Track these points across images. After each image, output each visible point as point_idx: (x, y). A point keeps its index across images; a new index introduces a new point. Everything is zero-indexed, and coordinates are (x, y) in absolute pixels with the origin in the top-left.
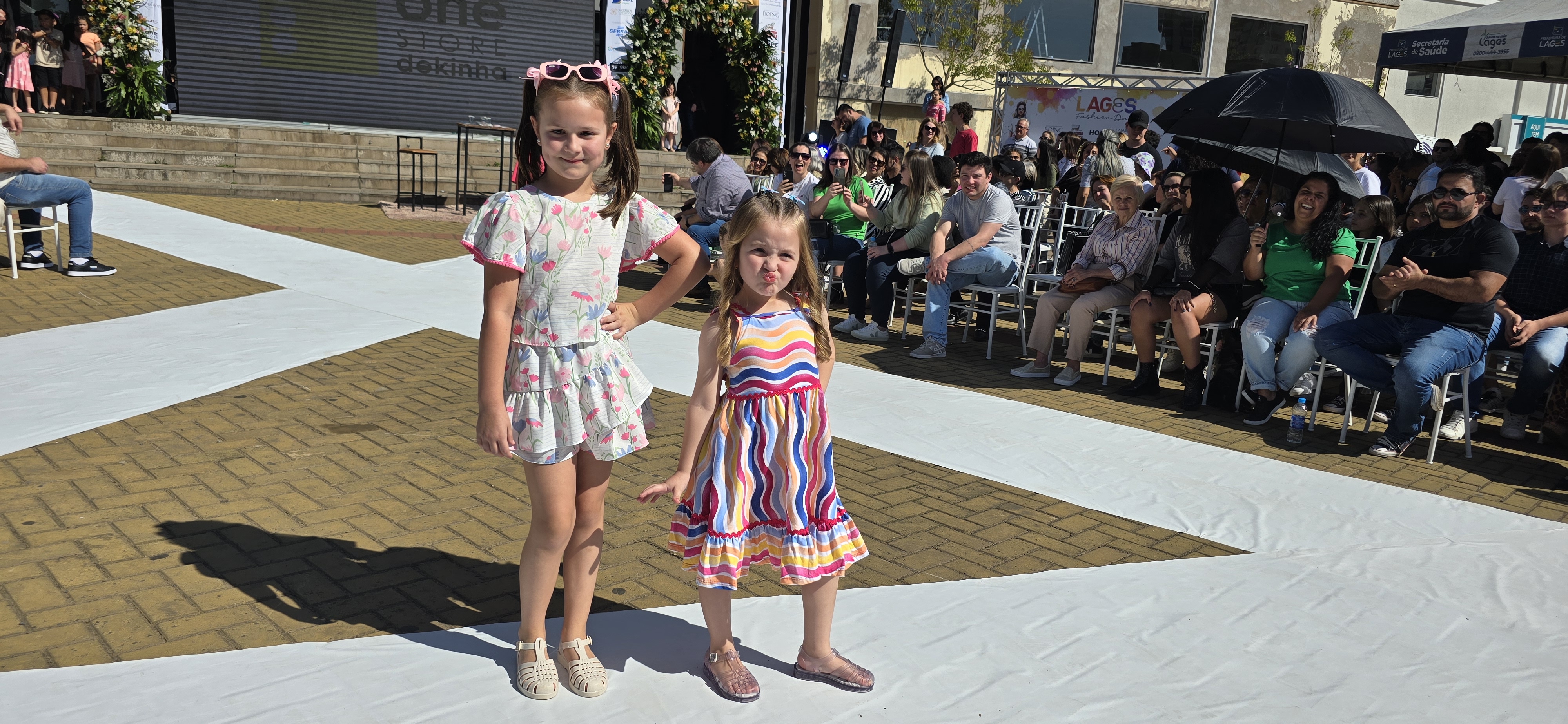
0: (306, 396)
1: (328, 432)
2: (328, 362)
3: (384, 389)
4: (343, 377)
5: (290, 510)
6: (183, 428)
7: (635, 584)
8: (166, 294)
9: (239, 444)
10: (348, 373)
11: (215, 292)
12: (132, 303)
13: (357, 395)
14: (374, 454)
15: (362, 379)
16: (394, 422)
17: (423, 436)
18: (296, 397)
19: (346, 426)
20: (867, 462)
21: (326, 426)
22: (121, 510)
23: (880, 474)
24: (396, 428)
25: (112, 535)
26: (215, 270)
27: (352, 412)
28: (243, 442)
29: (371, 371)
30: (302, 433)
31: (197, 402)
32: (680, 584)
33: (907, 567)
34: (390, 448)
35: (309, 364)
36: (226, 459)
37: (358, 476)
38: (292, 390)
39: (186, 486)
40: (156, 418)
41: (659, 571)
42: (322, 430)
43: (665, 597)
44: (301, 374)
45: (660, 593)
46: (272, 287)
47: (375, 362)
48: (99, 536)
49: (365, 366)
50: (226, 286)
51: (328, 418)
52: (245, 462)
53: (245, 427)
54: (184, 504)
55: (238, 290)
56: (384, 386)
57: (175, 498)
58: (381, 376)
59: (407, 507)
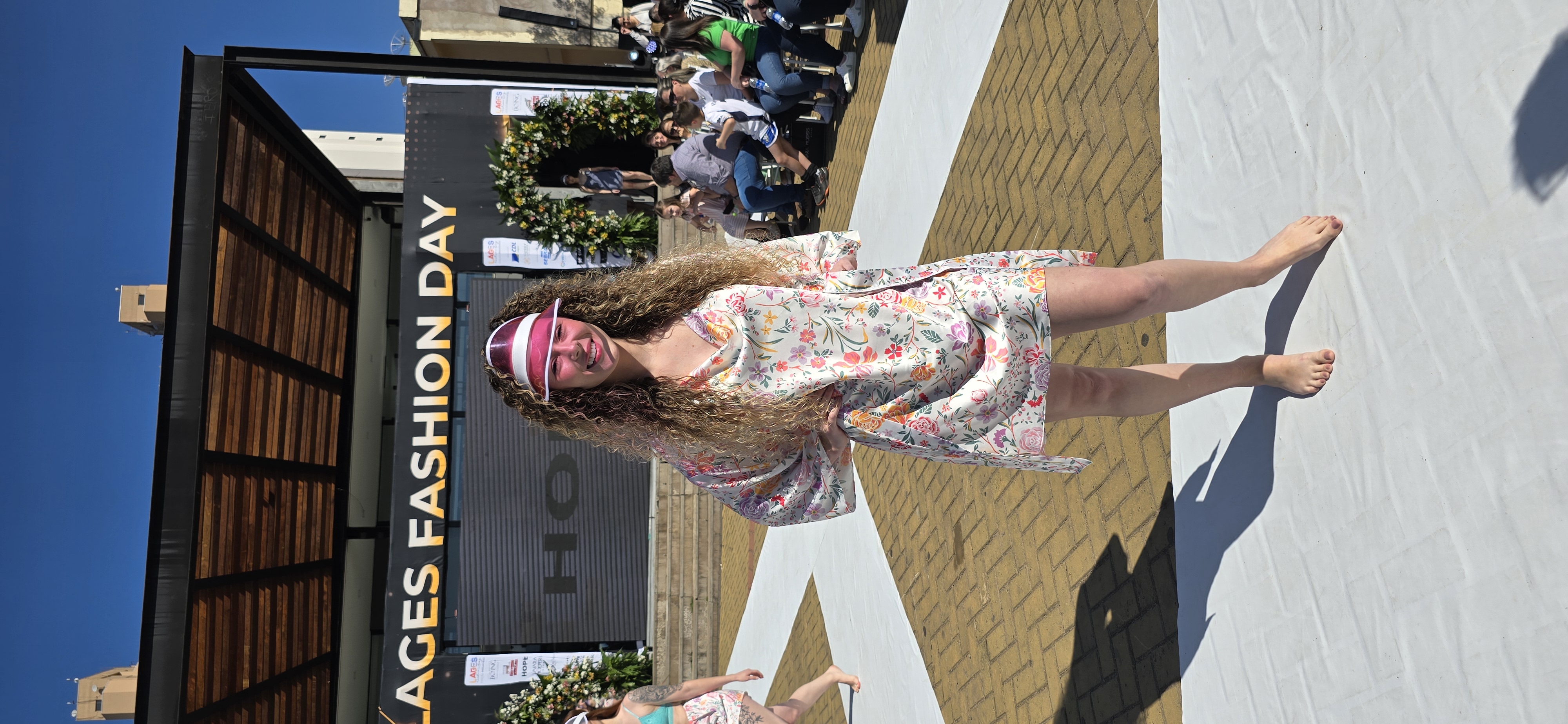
0: (924, 578)
1: (962, 566)
2: (889, 553)
3: (917, 510)
4: (905, 543)
5: (1041, 612)
6: (955, 682)
9: (972, 642)
10: (901, 538)
11: (817, 632)
12: (830, 700)
13: (923, 534)
14: (986, 532)
15: (907, 527)
16: (952, 508)
17: (967, 487)
18: (926, 587)
19: (956, 549)
20: (1011, 56)
21: (956, 567)
23: (1025, 45)
24: (958, 509)
26: (795, 628)
27: (941, 542)
28: (970, 638)
29: (899, 517)
30: (962, 588)
31: (929, 667)
33: (1138, 38)
34: (979, 515)
35: (892, 569)
36: (988, 654)
37: (1008, 550)
38: (919, 588)
39: (1014, 691)
40: (945, 703)
42: (959, 571)
44: (901, 577)
46: (811, 584)
49: (894, 522)
50: (811, 622)
51: (948, 564)
52: (991, 639)
53: (955, 634)
54: (1031, 696)
55: (815, 613)
56: (915, 509)
57: (1025, 701)
58: (903, 510)
59: (1043, 514)
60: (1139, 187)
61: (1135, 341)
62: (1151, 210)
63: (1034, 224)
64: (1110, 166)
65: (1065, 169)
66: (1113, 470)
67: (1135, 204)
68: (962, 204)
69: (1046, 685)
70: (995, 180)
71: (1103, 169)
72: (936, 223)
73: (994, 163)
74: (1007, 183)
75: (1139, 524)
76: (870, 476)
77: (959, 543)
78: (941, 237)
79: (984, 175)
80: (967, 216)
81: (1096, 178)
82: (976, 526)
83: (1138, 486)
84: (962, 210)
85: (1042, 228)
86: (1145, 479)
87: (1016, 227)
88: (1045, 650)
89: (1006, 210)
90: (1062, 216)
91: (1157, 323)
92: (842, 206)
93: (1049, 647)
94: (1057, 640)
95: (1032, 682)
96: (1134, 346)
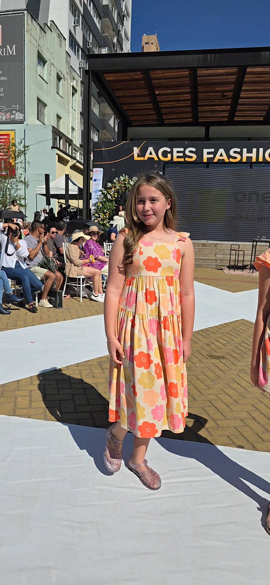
0: (200, 342)
1: (208, 358)
2: (207, 330)
3: (226, 342)
4: (212, 336)
5: (197, 387)
13: (217, 344)
14: (224, 369)
15: (219, 337)
17: (241, 364)
18: (197, 342)
19: (214, 356)
21: (208, 355)
24: (232, 359)
27: (216, 350)
29: (222, 335)
30: (200, 357)
34: (230, 367)
35: (201, 330)
37: (219, 377)
47: (223, 331)
49: (220, 333)
51: (208, 352)
58: (225, 337)
59: (237, 393)
66: (263, 426)
75: (242, 434)
76: (236, 325)
77: (217, 358)
82: (226, 365)
83: (259, 436)
86: (263, 440)
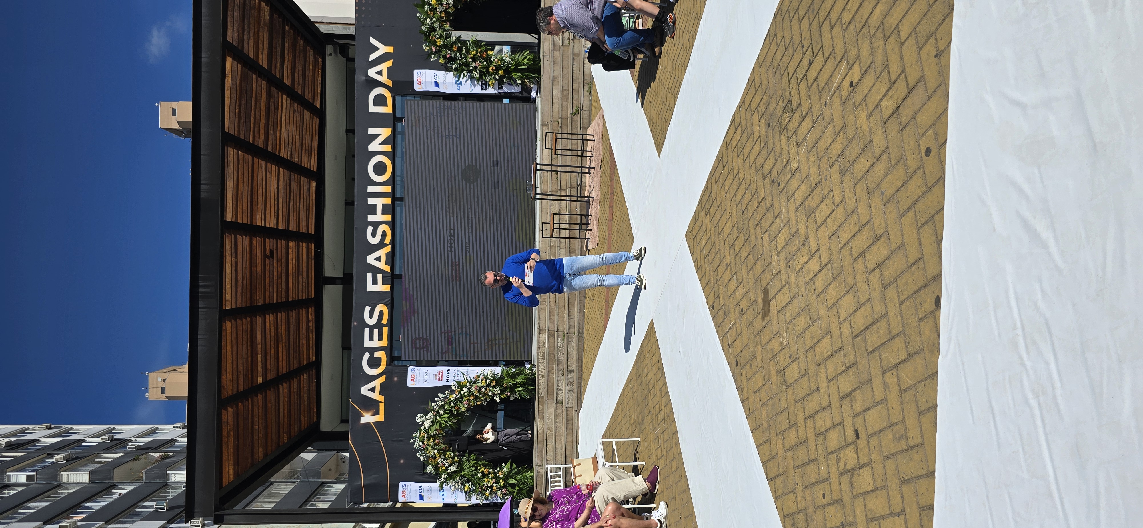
0: (738, 325)
1: (768, 319)
2: (712, 307)
3: (735, 277)
4: (724, 300)
5: (829, 354)
6: (758, 400)
7: (924, 138)
8: (657, 387)
9: (773, 372)
10: (721, 297)
11: (655, 359)
12: (663, 407)
13: (739, 294)
14: (788, 294)
15: (726, 289)
16: (762, 276)
17: (775, 261)
18: (739, 331)
19: (764, 306)
21: (763, 319)
22: (819, 447)
24: (767, 276)
25: (837, 456)
27: (752, 301)
28: (772, 369)
29: (720, 282)
30: (767, 334)
31: (739, 388)
32: (929, 104)
34: (784, 283)
35: (713, 318)
36: (785, 382)
37: (804, 308)
38: (733, 333)
39: (804, 408)
40: (750, 414)
41: (914, 117)
42: (766, 321)
43: (939, 118)
44: (720, 325)
45: (935, 121)
46: (651, 326)
48: (838, 463)
49: (716, 285)
50: (650, 352)
51: (757, 316)
52: (788, 372)
53: (760, 366)
54: (817, 412)
55: (654, 346)
56: (733, 276)
57: (812, 416)
58: (724, 277)
59: (835, 283)
60: (933, 29)
61: (920, 152)
62: (941, 48)
63: (841, 60)
64: (909, 12)
65: (870, 15)
66: (893, 252)
67: (929, 43)
68: (782, 43)
69: (830, 405)
70: (810, 24)
71: (902, 15)
72: (760, 59)
73: (810, 11)
74: (820, 27)
75: (912, 292)
76: (699, 251)
77: (766, 302)
78: (763, 70)
79: (802, 20)
80: (786, 53)
81: (896, 22)
83: (913, 264)
84: (782, 48)
85: (848, 63)
86: (920, 259)
87: (826, 62)
88: (829, 381)
89: (818, 48)
90: (865, 52)
91: (940, 139)
92: (684, 46)
93: (833, 379)
94: (840, 374)
95: (819, 402)
96: (919, 157)
